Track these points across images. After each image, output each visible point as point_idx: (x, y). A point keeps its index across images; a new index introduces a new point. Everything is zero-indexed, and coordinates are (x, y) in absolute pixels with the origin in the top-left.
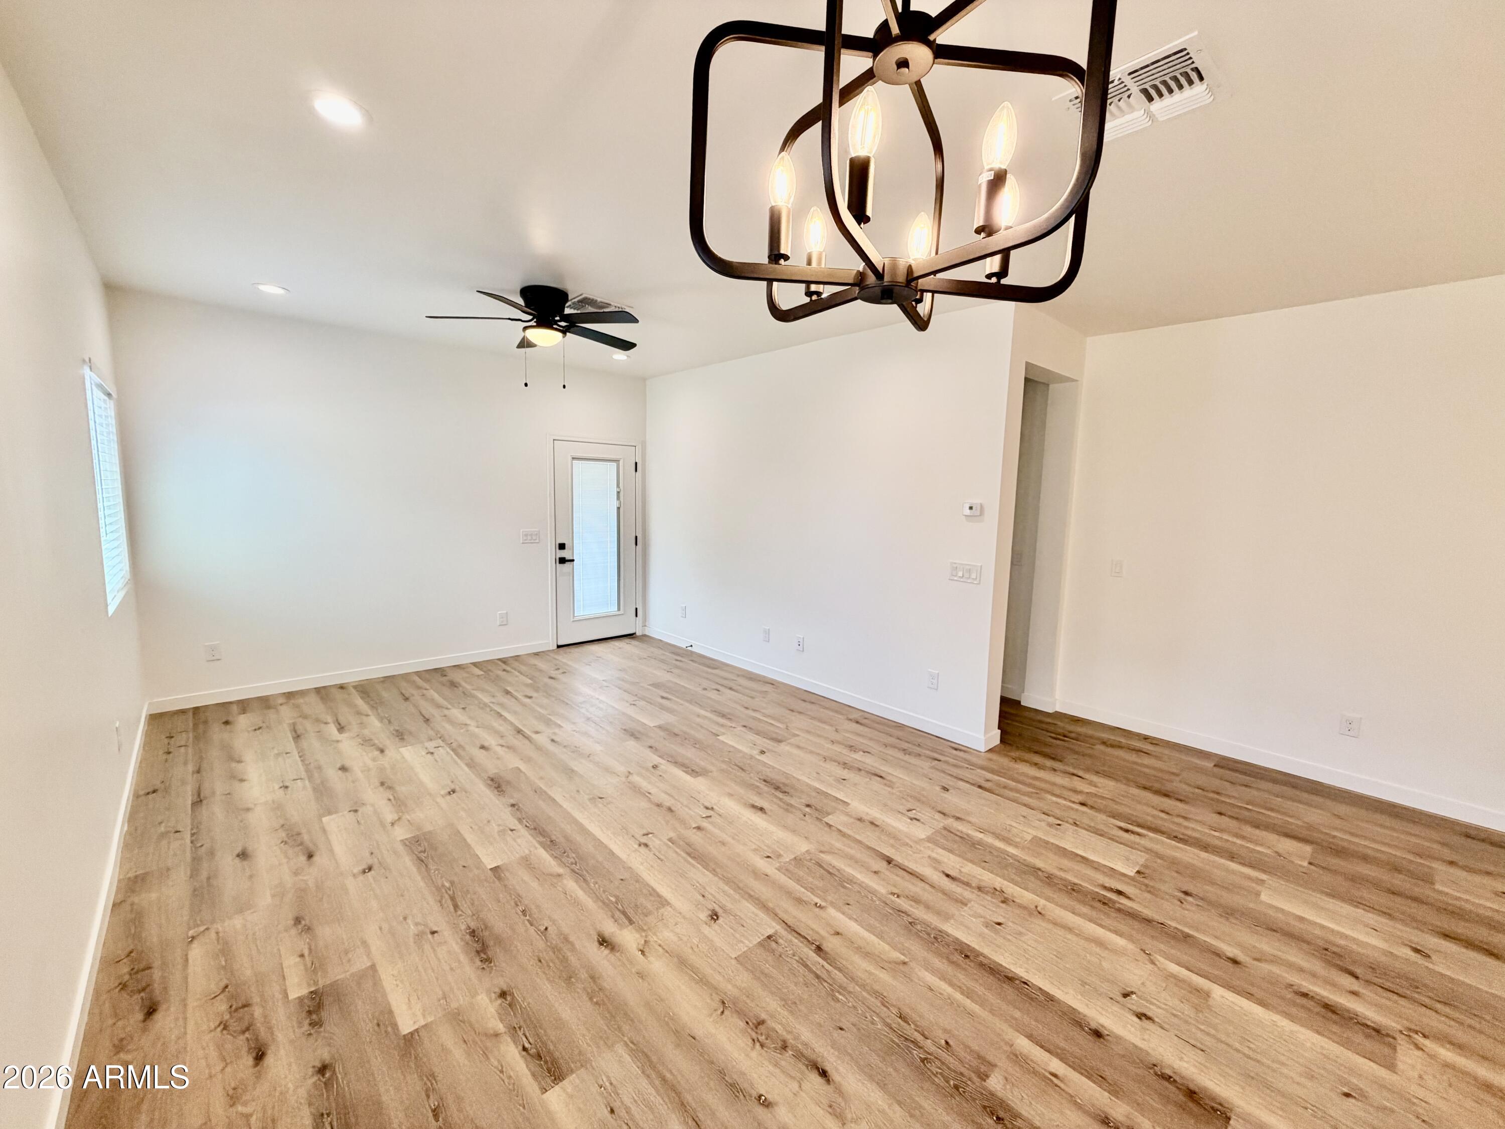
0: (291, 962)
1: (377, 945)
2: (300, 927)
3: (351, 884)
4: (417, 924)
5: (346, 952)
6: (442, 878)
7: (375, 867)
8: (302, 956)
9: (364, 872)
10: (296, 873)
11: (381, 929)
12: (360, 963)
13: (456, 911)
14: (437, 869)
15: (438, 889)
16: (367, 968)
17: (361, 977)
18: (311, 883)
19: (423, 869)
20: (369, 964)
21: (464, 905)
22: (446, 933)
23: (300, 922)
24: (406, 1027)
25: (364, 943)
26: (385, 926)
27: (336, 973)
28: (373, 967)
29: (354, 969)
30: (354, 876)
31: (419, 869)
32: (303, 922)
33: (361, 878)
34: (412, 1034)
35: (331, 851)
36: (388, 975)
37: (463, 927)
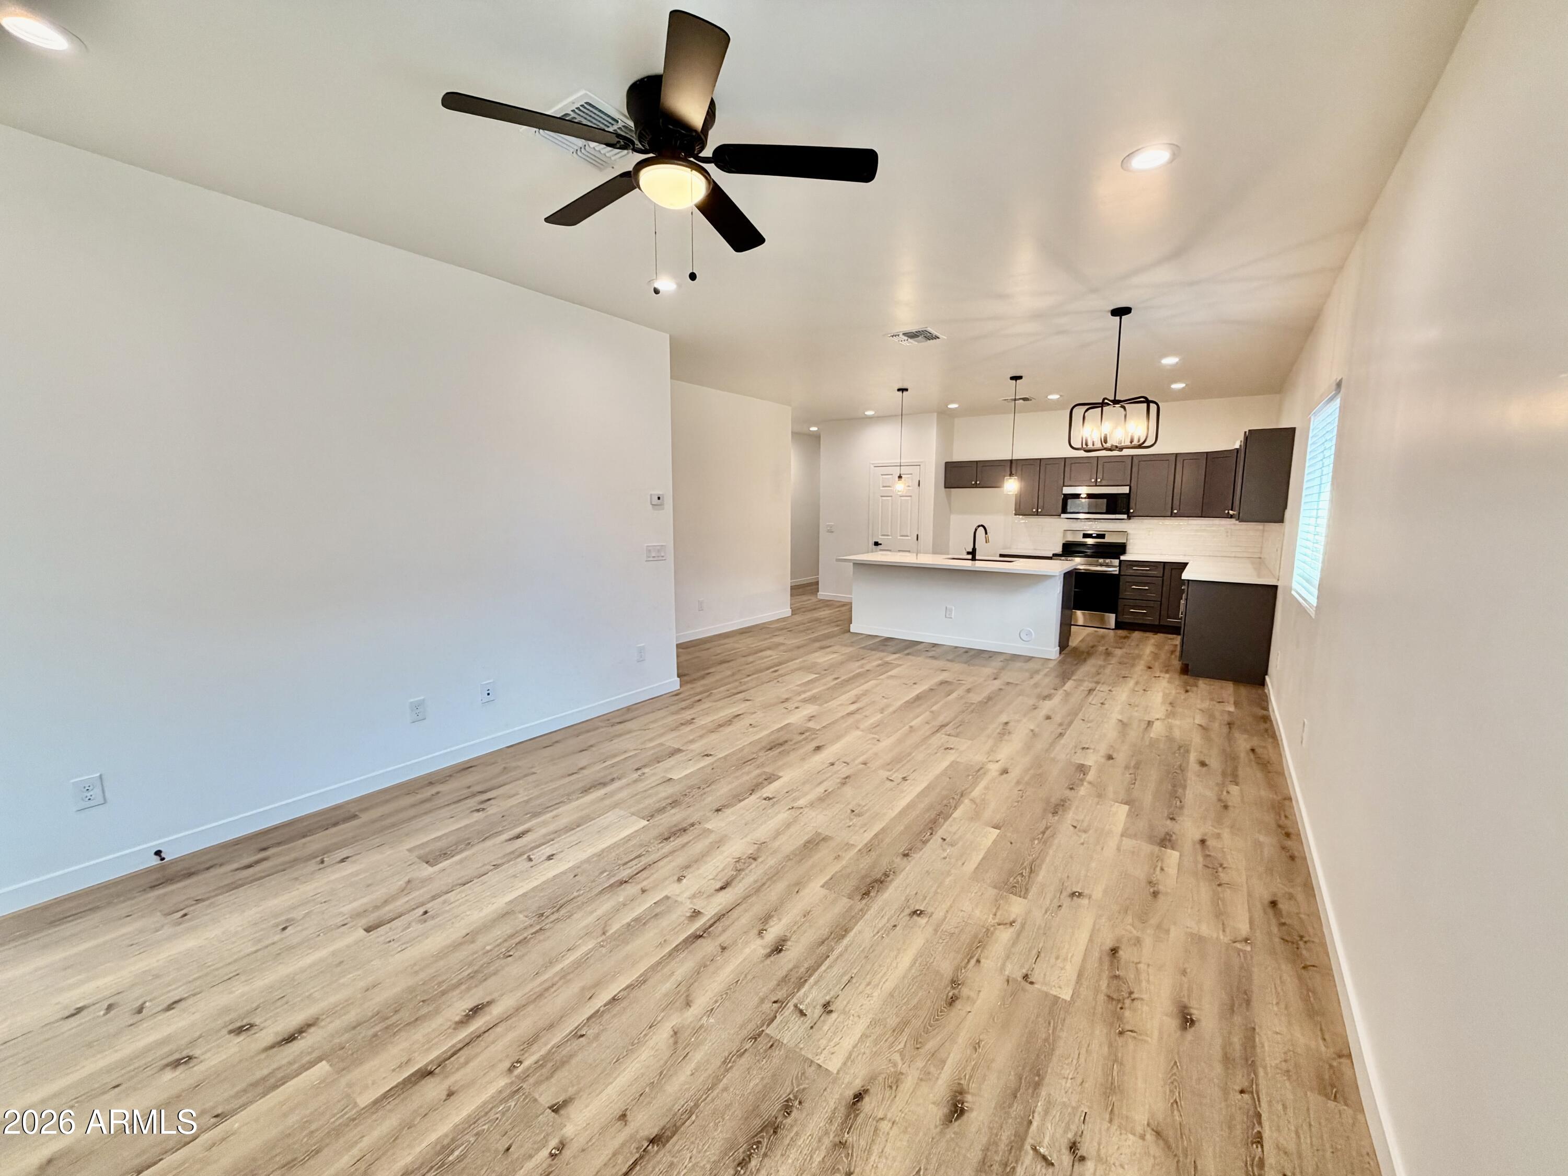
0: (1172, 871)
1: (1112, 843)
2: (1156, 889)
3: (1097, 892)
4: (1080, 837)
5: (1133, 852)
6: (1034, 848)
7: (1069, 891)
8: (1162, 869)
9: (1080, 894)
10: (1138, 942)
11: (1102, 849)
12: (1128, 843)
13: (1050, 827)
14: (1029, 855)
15: (1045, 843)
16: (1126, 837)
17: (1134, 836)
18: (1129, 919)
19: (1038, 862)
20: (1124, 838)
21: (1042, 827)
22: (1069, 822)
23: (1154, 893)
24: (1127, 807)
25: (1118, 849)
26: (1099, 848)
27: (1147, 848)
28: (1122, 835)
29: (1134, 842)
30: (1090, 897)
31: (1040, 866)
32: (1152, 890)
33: (1086, 892)
34: (1125, 804)
35: (1091, 940)
36: (1119, 828)
37: (1056, 818)
